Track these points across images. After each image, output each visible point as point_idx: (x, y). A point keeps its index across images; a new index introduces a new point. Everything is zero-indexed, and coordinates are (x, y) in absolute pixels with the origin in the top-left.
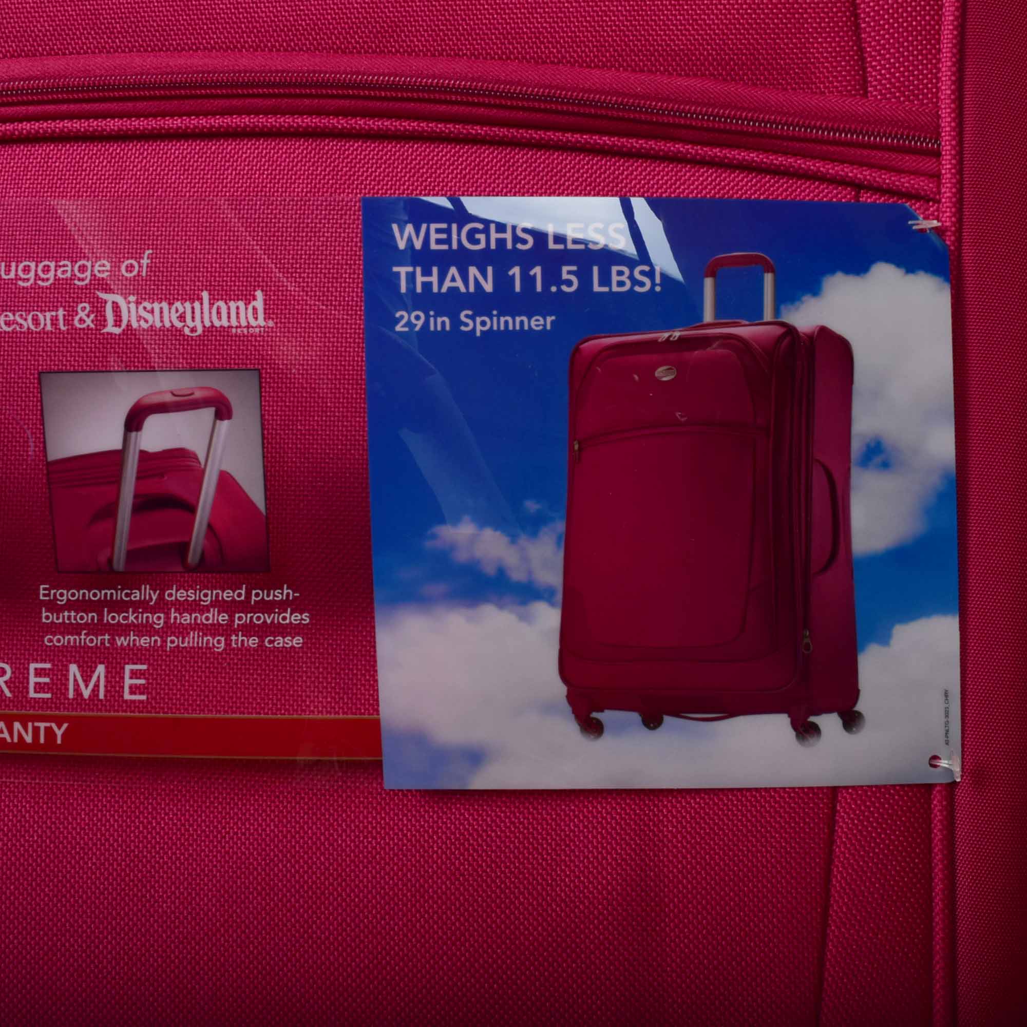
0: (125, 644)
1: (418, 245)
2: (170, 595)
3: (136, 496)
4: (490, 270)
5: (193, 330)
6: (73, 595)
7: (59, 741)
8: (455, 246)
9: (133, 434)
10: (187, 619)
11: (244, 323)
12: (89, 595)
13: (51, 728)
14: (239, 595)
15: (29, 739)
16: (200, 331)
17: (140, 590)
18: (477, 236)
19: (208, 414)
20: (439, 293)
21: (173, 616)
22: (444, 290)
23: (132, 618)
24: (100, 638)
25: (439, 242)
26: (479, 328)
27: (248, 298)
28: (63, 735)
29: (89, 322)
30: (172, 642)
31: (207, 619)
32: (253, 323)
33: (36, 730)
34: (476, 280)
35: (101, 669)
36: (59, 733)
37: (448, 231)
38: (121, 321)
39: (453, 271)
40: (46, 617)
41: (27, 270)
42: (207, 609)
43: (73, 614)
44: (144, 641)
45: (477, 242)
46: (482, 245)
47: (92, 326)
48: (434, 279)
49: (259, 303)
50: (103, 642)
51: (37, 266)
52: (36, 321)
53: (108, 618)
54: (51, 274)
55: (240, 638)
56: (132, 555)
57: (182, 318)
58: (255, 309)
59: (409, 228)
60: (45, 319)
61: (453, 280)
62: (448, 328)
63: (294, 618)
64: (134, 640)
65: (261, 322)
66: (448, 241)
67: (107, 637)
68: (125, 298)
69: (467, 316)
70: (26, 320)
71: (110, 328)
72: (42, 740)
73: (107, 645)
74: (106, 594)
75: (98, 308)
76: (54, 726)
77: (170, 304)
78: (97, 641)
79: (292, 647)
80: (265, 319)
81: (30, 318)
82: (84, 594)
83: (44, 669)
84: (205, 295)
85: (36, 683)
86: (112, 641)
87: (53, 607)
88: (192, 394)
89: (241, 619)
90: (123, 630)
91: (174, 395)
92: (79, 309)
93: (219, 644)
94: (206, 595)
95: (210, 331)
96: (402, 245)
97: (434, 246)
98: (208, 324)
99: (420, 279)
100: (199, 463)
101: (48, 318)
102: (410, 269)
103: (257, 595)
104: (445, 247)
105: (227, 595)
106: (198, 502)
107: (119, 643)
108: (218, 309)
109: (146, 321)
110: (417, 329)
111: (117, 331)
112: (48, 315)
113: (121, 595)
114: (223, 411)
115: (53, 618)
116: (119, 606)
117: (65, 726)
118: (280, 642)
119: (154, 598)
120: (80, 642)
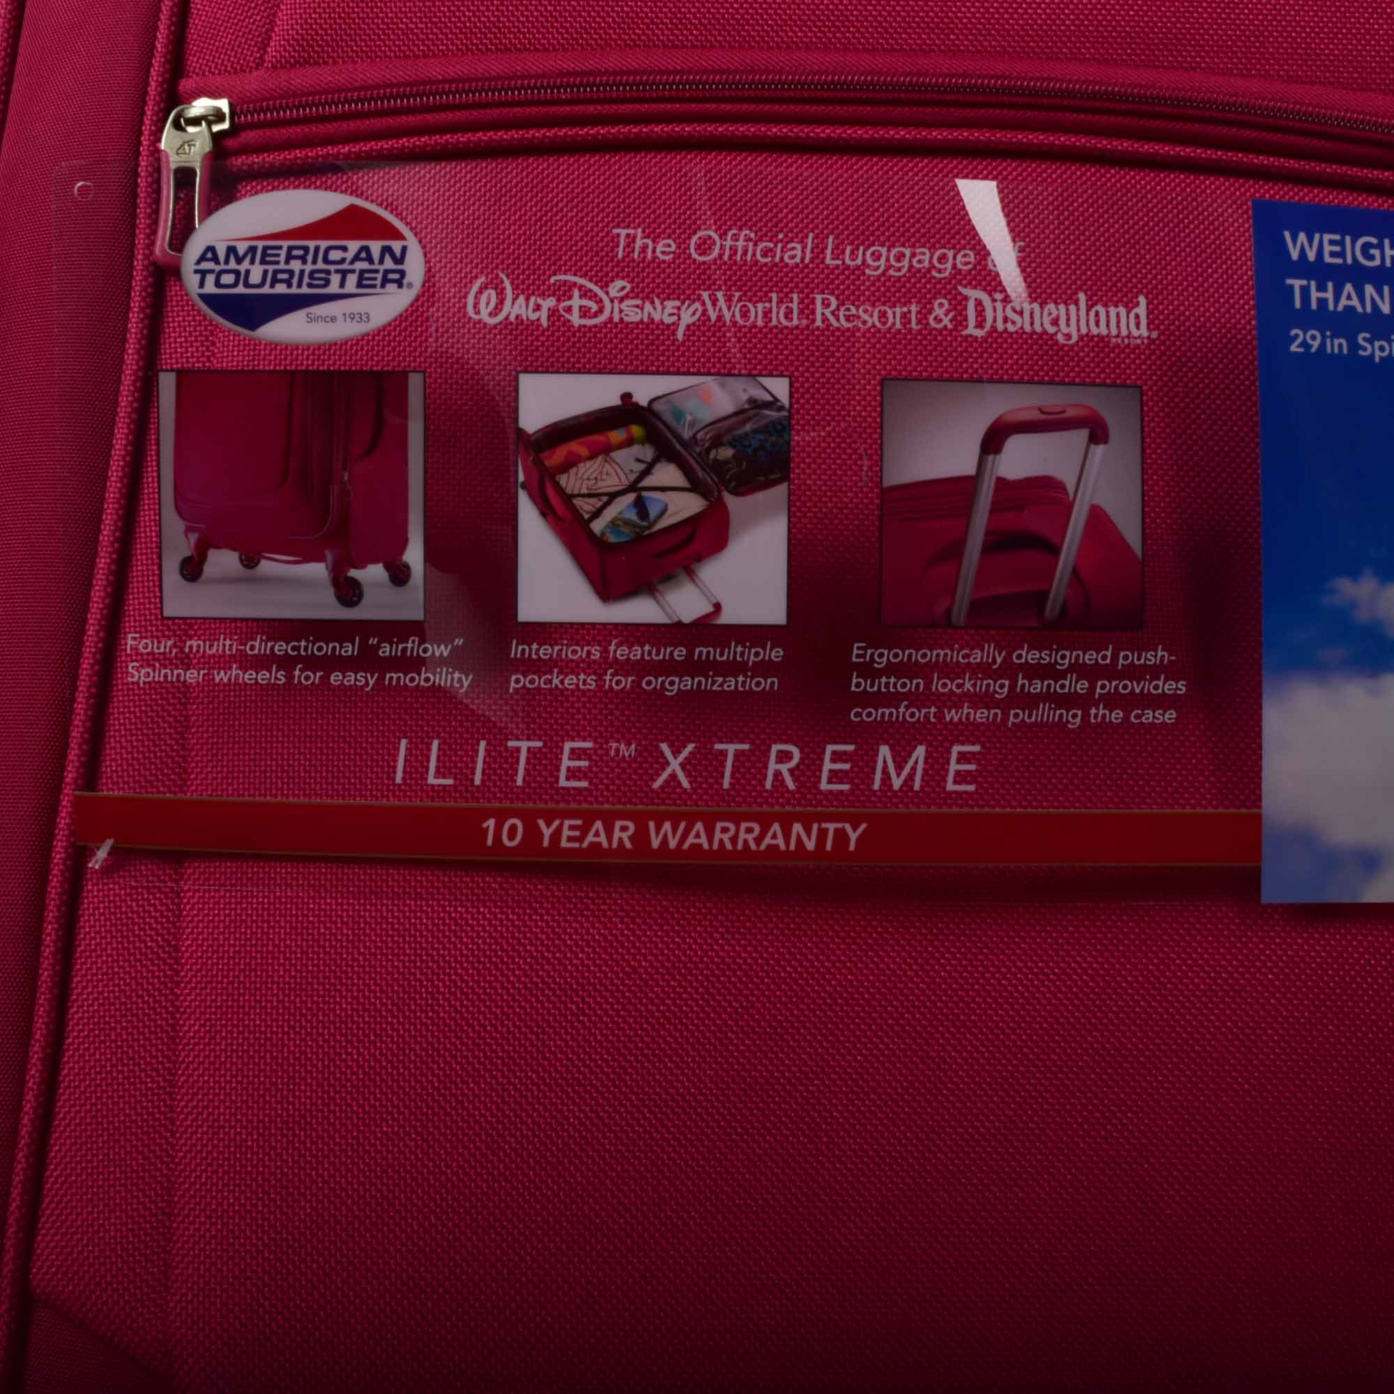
0: (956, 719)
1: (1311, 256)
2: (1019, 657)
3: (988, 533)
4: (1386, 289)
5: (1068, 336)
6: (896, 656)
7: (852, 847)
8: (1349, 261)
9: (991, 457)
10: (1038, 686)
11: (1124, 332)
12: (917, 656)
13: (843, 829)
14: (1104, 658)
15: (810, 845)
16: (1075, 338)
17: (982, 651)
18: (1373, 251)
19: (1082, 435)
20: (1335, 311)
21: (1020, 682)
22: (1340, 308)
23: (968, 685)
24: (923, 711)
25: (1333, 254)
26: (1378, 353)
27: (1130, 305)
28: (859, 840)
29: (946, 321)
30: (1016, 716)
31: (1063, 687)
32: (1135, 333)
33: (823, 834)
34: (1373, 300)
35: (920, 751)
36: (853, 836)
37: (1341, 243)
38: (985, 320)
39: (1349, 288)
40: (857, 683)
41: (877, 257)
42: (1062, 675)
43: (892, 680)
44: (981, 715)
45: (1372, 258)
46: (1377, 262)
47: (950, 326)
48: (1329, 295)
49: (1142, 310)
50: (927, 716)
51: (889, 251)
52: (883, 315)
53: (938, 685)
54: (906, 263)
55: (1101, 712)
56: (976, 607)
57: (1055, 322)
58: (1137, 317)
59: (1302, 237)
60: (894, 316)
61: (1349, 298)
62: (1345, 351)
63: (1167, 687)
64: (968, 714)
65: (1144, 331)
66: (1342, 254)
67: (933, 710)
68: (990, 295)
69: (1365, 339)
70: (871, 316)
71: (971, 330)
72: (829, 846)
73: (932, 720)
74: (938, 655)
75: (958, 305)
76: (848, 827)
77: (1042, 305)
78: (920, 715)
79: (1164, 723)
80: (1148, 328)
81: (876, 314)
82: (910, 656)
83: (845, 753)
84: (1082, 297)
85: (831, 771)
86: (940, 716)
87: (868, 671)
88: (1064, 412)
89: (1104, 687)
90: (955, 701)
91: (1043, 413)
92: (936, 306)
93: (1074, 719)
94: (1063, 657)
95: (1087, 339)
96: (1295, 255)
97: (1328, 259)
98: (1084, 331)
99: (1315, 295)
100: (1067, 494)
101: (898, 316)
102: (1304, 282)
103: (1126, 658)
104: (1339, 261)
105: (1089, 657)
106: (1063, 541)
107: (948, 719)
108: (1097, 314)
109: (1014, 323)
110: (1313, 350)
111: (979, 333)
112: (898, 310)
113: (958, 657)
114: (1098, 434)
115: (865, 685)
116: (951, 671)
117: (863, 826)
118: (1149, 716)
119: (999, 660)
120: (897, 717)
